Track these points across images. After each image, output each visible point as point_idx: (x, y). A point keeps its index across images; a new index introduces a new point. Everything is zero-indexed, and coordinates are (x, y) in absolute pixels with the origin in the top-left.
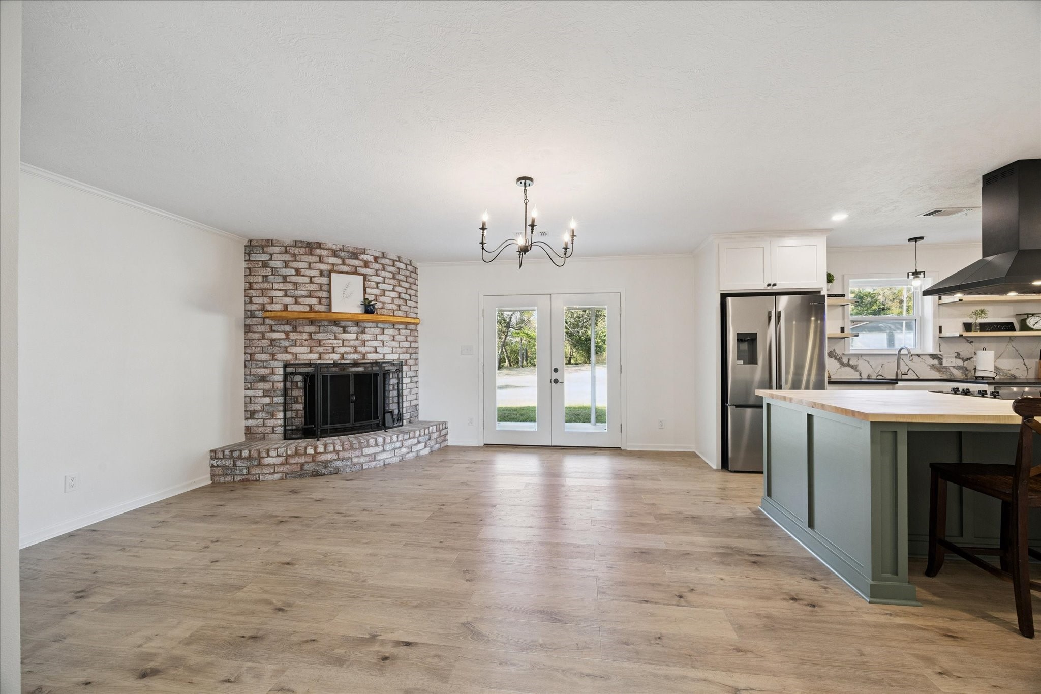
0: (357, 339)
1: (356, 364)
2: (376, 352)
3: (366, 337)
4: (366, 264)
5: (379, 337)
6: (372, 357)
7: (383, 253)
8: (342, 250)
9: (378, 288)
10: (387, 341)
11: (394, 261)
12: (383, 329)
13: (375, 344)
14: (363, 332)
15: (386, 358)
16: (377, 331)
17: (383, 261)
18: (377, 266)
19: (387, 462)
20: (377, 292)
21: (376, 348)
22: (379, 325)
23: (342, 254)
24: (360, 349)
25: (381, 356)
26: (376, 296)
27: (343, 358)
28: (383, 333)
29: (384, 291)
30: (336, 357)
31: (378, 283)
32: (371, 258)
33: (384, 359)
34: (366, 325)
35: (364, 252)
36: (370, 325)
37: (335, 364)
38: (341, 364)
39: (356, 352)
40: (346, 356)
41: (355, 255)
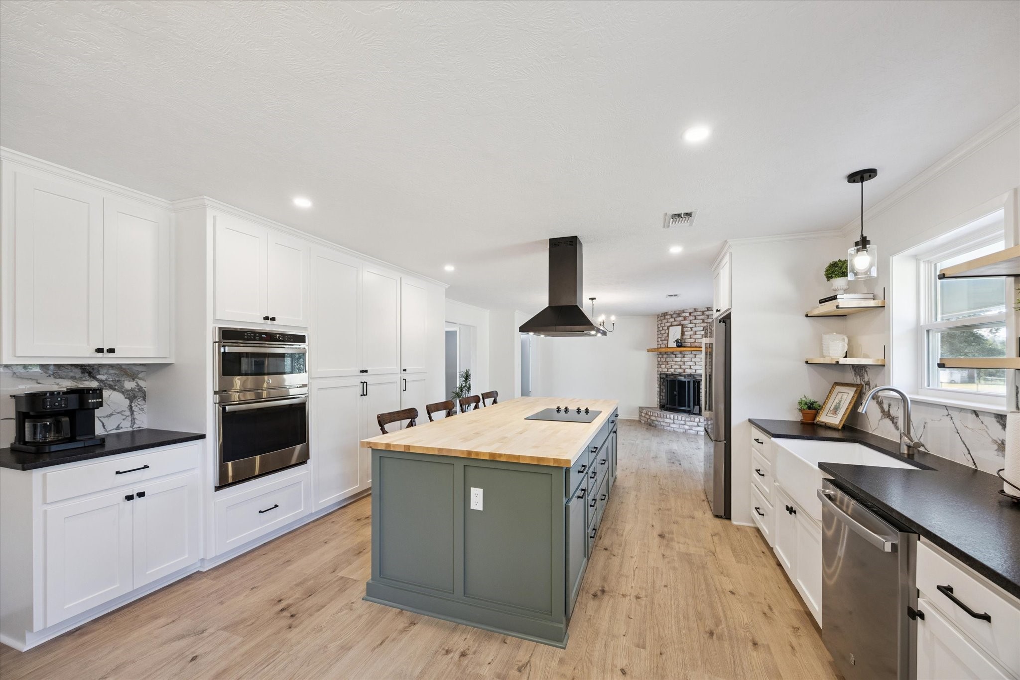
0: (681, 361)
1: (680, 375)
2: (691, 368)
3: (685, 360)
4: (685, 318)
5: (693, 360)
6: (688, 371)
7: (695, 309)
8: (674, 314)
9: (691, 330)
10: (698, 362)
11: (703, 312)
12: (695, 355)
13: (691, 363)
14: (684, 357)
15: (697, 372)
16: (692, 356)
17: (695, 314)
18: (691, 318)
19: (675, 429)
20: (691, 333)
21: (690, 366)
22: (693, 352)
23: (674, 316)
24: (683, 367)
25: (694, 371)
26: (691, 335)
27: (675, 371)
28: (695, 357)
29: (696, 331)
30: (672, 370)
31: (691, 328)
32: (687, 314)
33: (695, 373)
34: (686, 353)
35: (684, 311)
36: (688, 353)
37: (672, 374)
38: (674, 374)
39: (681, 368)
40: (676, 370)
41: (679, 315)
